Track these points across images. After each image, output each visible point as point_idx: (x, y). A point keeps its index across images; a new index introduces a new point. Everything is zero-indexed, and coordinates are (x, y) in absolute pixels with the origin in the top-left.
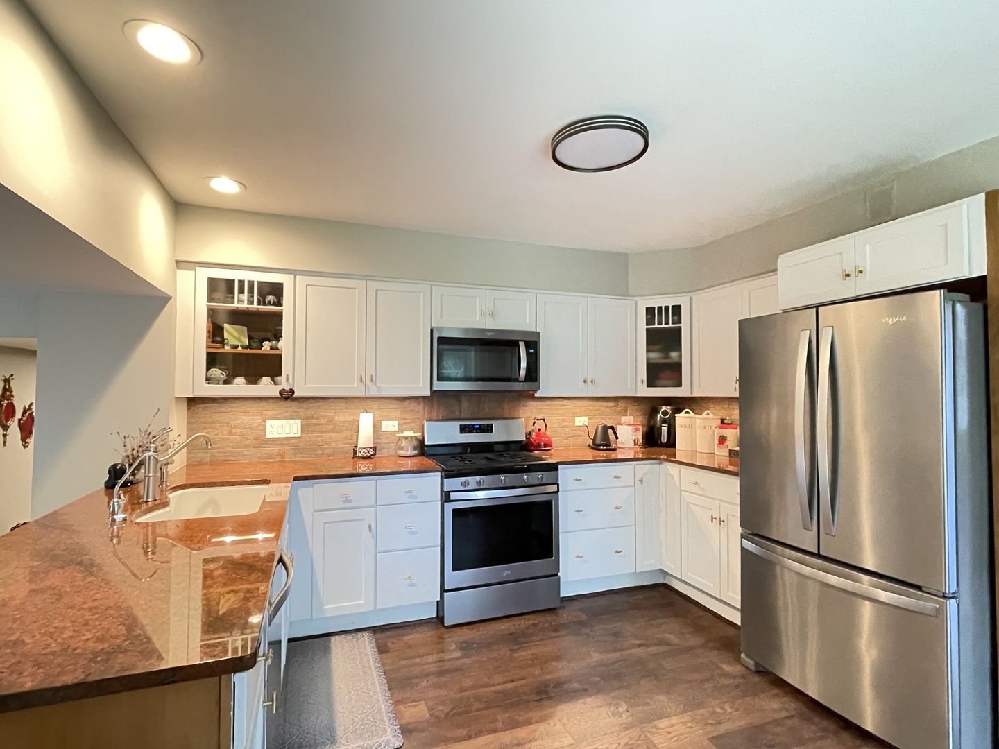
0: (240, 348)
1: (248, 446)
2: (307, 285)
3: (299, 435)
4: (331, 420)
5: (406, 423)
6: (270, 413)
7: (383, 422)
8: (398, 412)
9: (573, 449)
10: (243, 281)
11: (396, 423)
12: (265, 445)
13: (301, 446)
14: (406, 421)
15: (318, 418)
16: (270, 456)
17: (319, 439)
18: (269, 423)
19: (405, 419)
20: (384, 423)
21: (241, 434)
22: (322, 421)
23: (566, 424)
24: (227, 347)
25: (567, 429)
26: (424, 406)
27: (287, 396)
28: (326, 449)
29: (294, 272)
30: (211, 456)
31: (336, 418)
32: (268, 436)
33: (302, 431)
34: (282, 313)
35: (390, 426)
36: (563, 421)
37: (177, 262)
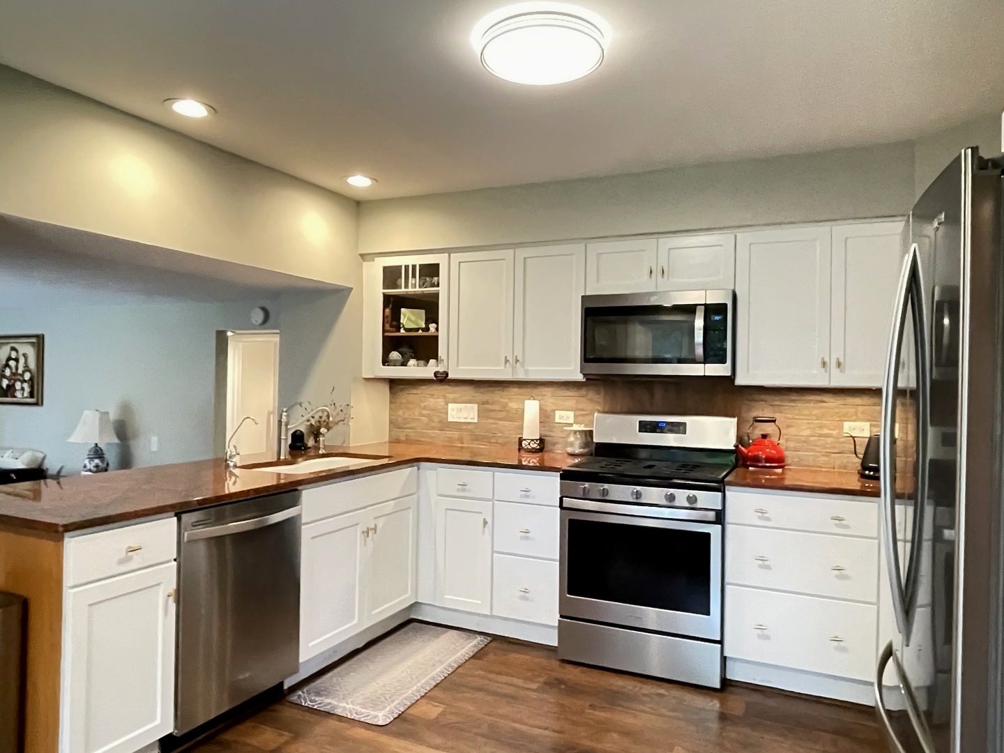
0: (420, 331)
1: (433, 428)
2: (460, 262)
3: (476, 421)
4: (505, 406)
5: (583, 415)
6: (451, 396)
7: (556, 412)
8: (575, 402)
9: (839, 472)
10: (408, 266)
11: (571, 414)
12: (447, 429)
13: (478, 432)
14: (583, 413)
15: (492, 404)
16: (451, 440)
17: (494, 426)
18: (450, 406)
19: (582, 410)
20: (558, 413)
21: (428, 416)
22: (497, 407)
23: (826, 431)
24: (402, 331)
25: (829, 440)
26: (605, 395)
27: (442, 379)
28: (500, 437)
29: (449, 251)
30: (407, 435)
31: (510, 404)
32: (450, 419)
33: (479, 417)
34: (438, 294)
35: (564, 416)
36: (821, 427)
37: (362, 256)
